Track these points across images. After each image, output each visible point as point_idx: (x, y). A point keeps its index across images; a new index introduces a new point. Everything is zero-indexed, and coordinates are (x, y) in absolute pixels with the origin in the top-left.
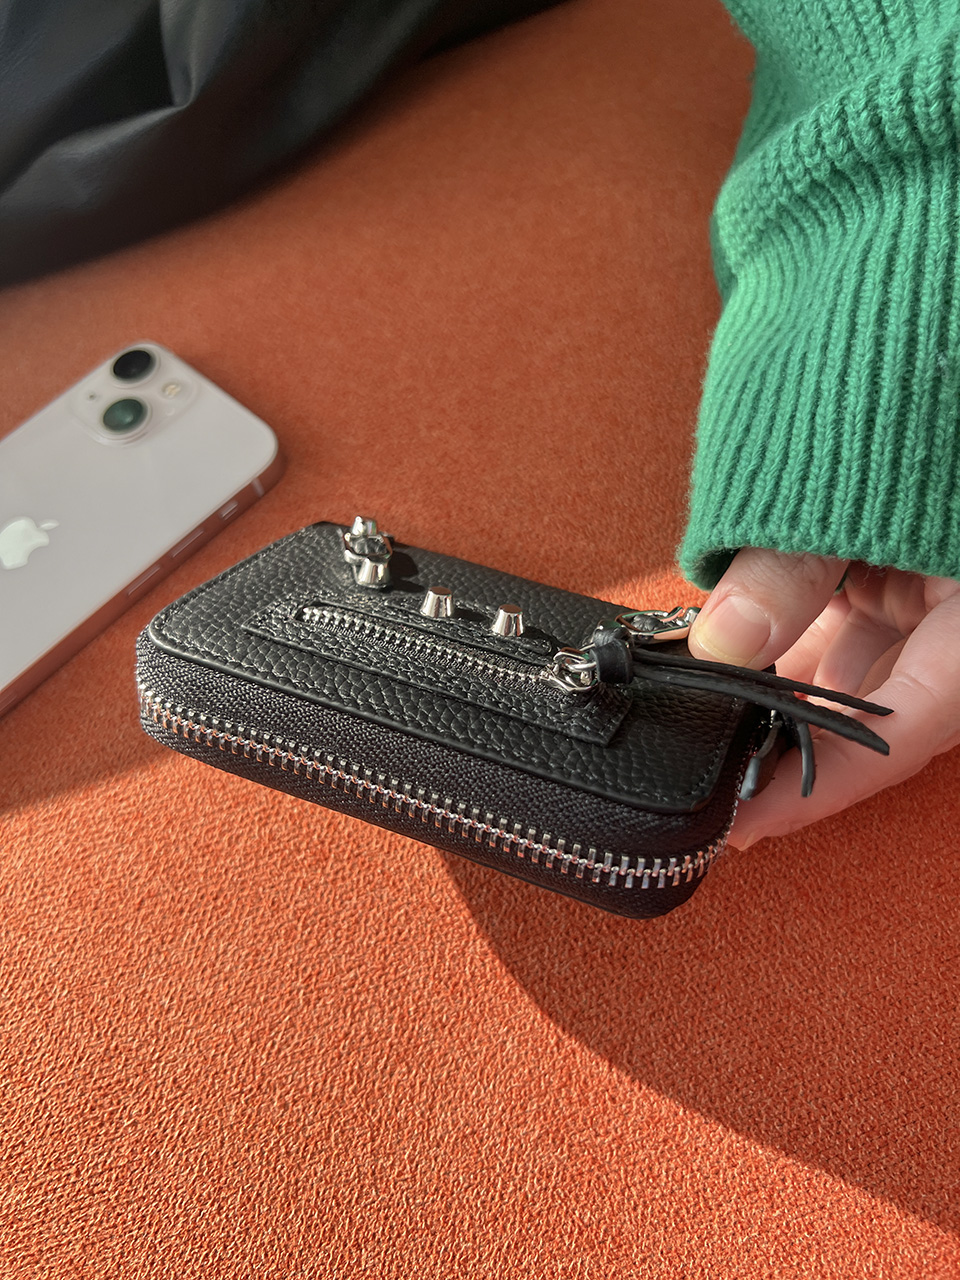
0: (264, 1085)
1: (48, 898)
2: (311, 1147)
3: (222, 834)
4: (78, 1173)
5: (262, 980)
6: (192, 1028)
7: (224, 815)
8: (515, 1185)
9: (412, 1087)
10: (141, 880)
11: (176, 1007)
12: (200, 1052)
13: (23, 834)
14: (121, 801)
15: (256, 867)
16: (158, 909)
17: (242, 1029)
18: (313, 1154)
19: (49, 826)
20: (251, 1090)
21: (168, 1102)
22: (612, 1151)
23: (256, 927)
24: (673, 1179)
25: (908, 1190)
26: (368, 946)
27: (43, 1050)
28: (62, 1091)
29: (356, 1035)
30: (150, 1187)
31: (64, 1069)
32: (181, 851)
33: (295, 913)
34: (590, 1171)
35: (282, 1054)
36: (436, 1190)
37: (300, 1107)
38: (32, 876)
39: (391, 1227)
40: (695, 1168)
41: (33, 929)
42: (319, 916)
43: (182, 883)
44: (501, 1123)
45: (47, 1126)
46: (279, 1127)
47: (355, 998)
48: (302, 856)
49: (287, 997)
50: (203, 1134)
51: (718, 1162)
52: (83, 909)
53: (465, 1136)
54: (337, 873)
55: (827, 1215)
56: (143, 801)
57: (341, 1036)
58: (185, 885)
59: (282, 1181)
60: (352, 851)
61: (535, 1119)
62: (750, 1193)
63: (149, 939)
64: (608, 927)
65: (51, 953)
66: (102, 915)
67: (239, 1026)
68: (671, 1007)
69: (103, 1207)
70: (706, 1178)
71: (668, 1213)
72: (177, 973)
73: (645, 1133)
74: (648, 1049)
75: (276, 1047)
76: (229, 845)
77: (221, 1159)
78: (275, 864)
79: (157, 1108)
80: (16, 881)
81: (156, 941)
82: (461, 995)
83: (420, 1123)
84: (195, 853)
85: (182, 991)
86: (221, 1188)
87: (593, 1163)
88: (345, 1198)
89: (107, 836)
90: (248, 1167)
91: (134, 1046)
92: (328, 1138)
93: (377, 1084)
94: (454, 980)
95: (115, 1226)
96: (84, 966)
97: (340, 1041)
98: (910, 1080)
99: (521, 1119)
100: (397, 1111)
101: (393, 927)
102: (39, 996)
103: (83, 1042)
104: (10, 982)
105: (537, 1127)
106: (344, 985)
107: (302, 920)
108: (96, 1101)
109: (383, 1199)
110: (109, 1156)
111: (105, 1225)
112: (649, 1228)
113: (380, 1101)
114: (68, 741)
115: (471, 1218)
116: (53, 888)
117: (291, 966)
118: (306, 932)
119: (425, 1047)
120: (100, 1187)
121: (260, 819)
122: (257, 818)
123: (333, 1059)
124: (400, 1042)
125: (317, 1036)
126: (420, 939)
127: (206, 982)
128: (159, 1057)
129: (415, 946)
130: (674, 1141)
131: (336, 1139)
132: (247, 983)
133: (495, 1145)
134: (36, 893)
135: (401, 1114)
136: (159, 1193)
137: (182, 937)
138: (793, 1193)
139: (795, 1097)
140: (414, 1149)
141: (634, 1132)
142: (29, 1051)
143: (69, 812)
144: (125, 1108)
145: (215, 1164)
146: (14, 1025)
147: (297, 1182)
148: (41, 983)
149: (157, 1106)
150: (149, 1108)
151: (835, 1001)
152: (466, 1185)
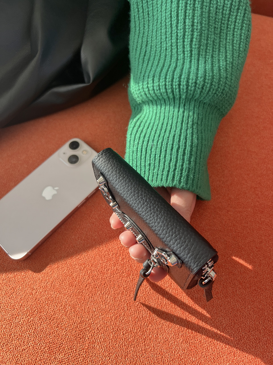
0: (119, 329)
1: (64, 284)
2: (130, 344)
3: (105, 268)
4: (76, 350)
5: (116, 304)
6: (101, 316)
7: (105, 264)
8: (177, 352)
9: (153, 329)
10: (86, 280)
11: (96, 311)
12: (103, 321)
13: (56, 268)
14: (80, 260)
15: (114, 277)
16: (91, 287)
17: (113, 316)
18: (131, 345)
19: (62, 266)
20: (115, 330)
21: (96, 333)
22: (199, 344)
23: (114, 292)
24: (213, 351)
25: (264, 352)
26: (141, 296)
27: (65, 321)
28: (71, 331)
29: (139, 317)
30: (93, 353)
31: (71, 325)
32: (95, 273)
33: (123, 288)
34: (194, 349)
35: (122, 322)
36: (159, 353)
37: (127, 334)
38: (59, 279)
39: (149, 362)
40: (217, 348)
41: (61, 292)
42: (129, 289)
43: (96, 281)
44: (173, 338)
45: (68, 339)
46: (123, 339)
47: (139, 308)
48: (124, 274)
49: (123, 308)
50: (105, 341)
51: (222, 347)
52: (72, 286)
53: (165, 341)
54: (133, 278)
55: (246, 358)
56: (85, 260)
57: (136, 318)
58: (97, 281)
59: (124, 352)
60: (136, 273)
61: (181, 337)
62: (229, 353)
63: (89, 294)
64: (197, 292)
65: (65, 298)
66: (77, 288)
67: (112, 315)
68: (211, 310)
69: (82, 358)
70: (220, 350)
71: (212, 358)
72: (96, 302)
73: (206, 340)
74: (206, 320)
75: (121, 320)
76: (107, 271)
77: (109, 347)
78: (118, 276)
79: (94, 335)
80: (55, 279)
81: (91, 295)
82: (163, 308)
83: (155, 338)
84: (99, 273)
85: (98, 307)
86: (110, 354)
87: (195, 347)
88: (138, 356)
89: (77, 269)
90: (116, 349)
91: (87, 320)
92: (134, 342)
93: (145, 329)
94: (161, 304)
95: (85, 363)
96: (74, 301)
97: (136, 319)
98: (265, 327)
99: (178, 337)
100: (150, 335)
101: (147, 291)
102: (63, 308)
103: (75, 319)
104: (56, 305)
105: (182, 339)
106: (136, 305)
107: (125, 290)
108: (79, 333)
109: (147, 356)
110: (83, 346)
111: (83, 362)
112: (207, 362)
113: (146, 333)
114: (65, 244)
115: (167, 360)
116: (64, 281)
117: (123, 301)
118: (126, 293)
119: (155, 320)
120: (81, 354)
121: (114, 265)
122: (113, 265)
123: (134, 323)
124: (150, 319)
125: (130, 318)
126: (153, 295)
127: (103, 305)
128: (93, 323)
129: (152, 296)
130: (212, 342)
131: (136, 342)
132: (113, 305)
133: (172, 343)
134: (61, 283)
135: (151, 336)
136: (95, 355)
137: (97, 294)
138: (239, 353)
139: (239, 332)
140: (154, 344)
141: (204, 340)
142: (62, 322)
143: (67, 262)
144: (86, 335)
145: (108, 348)
146: (58, 315)
147: (127, 352)
148: (64, 305)
149: (94, 334)
150: (92, 335)
151: (248, 309)
152: (166, 352)
